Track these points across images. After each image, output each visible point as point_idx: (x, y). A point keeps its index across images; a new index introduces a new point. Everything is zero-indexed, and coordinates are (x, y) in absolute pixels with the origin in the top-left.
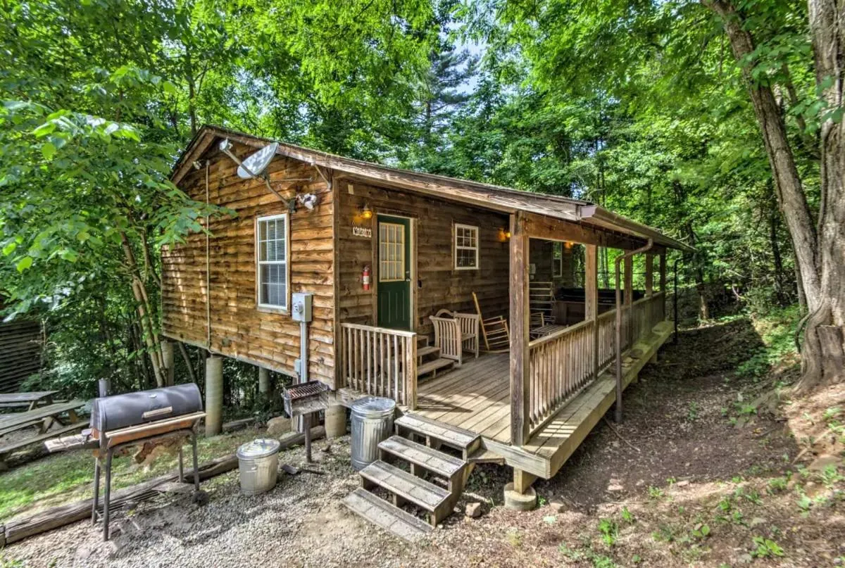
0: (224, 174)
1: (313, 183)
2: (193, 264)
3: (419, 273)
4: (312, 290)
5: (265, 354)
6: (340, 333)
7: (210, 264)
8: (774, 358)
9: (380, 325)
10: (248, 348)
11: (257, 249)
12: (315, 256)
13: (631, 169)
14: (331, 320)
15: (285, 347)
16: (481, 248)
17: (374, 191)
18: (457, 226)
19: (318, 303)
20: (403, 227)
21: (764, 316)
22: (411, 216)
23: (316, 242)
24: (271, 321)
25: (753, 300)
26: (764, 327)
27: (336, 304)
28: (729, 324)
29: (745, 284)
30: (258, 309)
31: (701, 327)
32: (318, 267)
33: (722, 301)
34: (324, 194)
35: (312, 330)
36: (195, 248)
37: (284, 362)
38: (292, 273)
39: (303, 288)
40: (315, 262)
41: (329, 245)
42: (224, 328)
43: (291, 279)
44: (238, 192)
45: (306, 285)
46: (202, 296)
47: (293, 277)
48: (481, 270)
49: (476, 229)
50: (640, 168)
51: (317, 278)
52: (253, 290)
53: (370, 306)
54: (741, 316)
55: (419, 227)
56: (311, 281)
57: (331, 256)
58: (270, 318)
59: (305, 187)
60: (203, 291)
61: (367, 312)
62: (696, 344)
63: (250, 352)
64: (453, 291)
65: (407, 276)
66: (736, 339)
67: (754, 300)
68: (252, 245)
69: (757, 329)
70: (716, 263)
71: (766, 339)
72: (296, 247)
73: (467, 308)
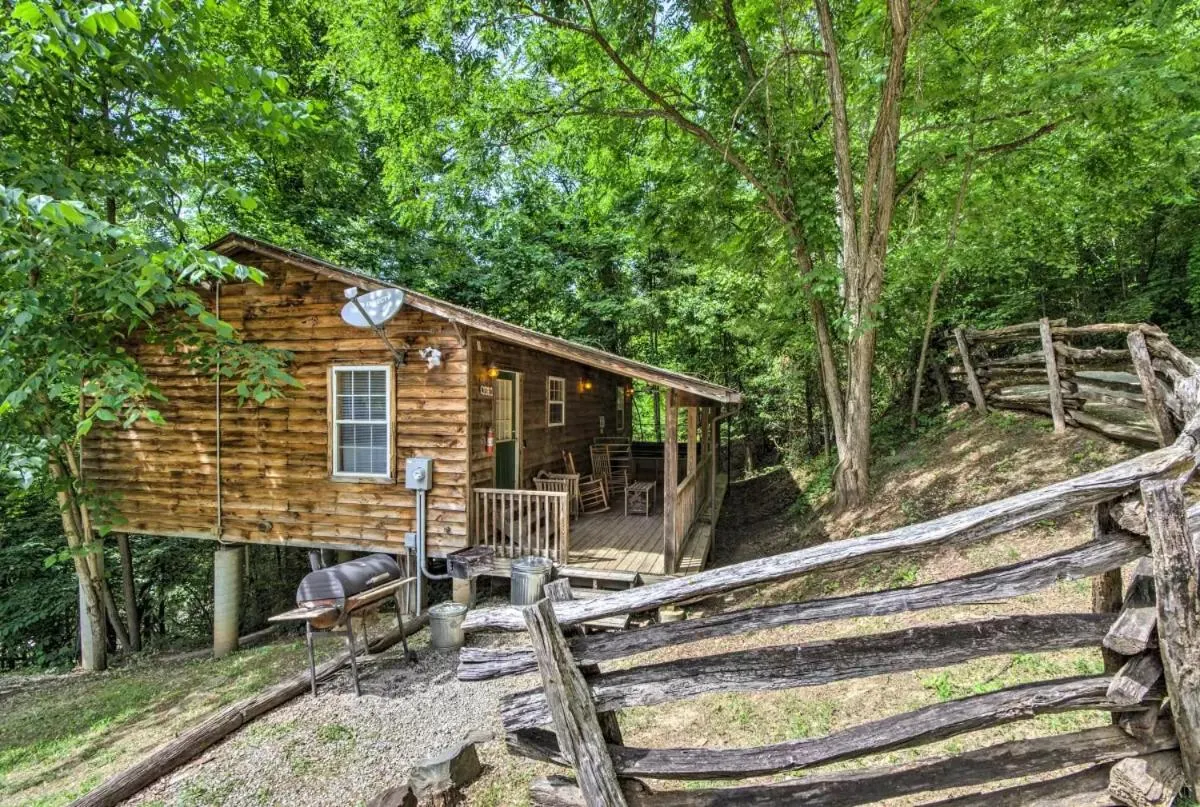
0: (258, 301)
1: (434, 335)
2: (178, 419)
3: (525, 432)
4: (433, 455)
5: (345, 533)
6: (474, 500)
7: (221, 421)
8: (812, 499)
9: (498, 487)
10: (311, 529)
11: (333, 405)
12: (437, 417)
13: (691, 314)
14: (463, 486)
15: (383, 522)
16: (567, 402)
17: (495, 346)
18: (551, 378)
19: (441, 469)
20: (510, 382)
21: (800, 465)
22: (518, 370)
23: (440, 401)
24: (360, 493)
25: (791, 452)
26: (800, 476)
27: (470, 468)
28: (771, 475)
29: (784, 437)
30: (333, 479)
31: (747, 478)
32: (441, 429)
33: (765, 452)
34: (453, 349)
35: (430, 499)
36: (183, 398)
37: (382, 538)
38: (397, 435)
39: (417, 452)
40: (438, 423)
41: (462, 406)
42: (255, 507)
43: (396, 442)
44: (290, 329)
45: (421, 448)
46: (199, 465)
47: (400, 440)
48: (567, 426)
49: (563, 380)
50: (699, 315)
51: (441, 442)
52: (324, 457)
53: (490, 469)
54: (779, 467)
55: (524, 382)
56: (432, 444)
57: (463, 418)
58: (356, 489)
59: (421, 339)
60: (204, 459)
61: (489, 476)
62: (745, 495)
63: (315, 534)
64: (547, 450)
65: (514, 435)
66: (779, 488)
67: (791, 450)
68: (324, 399)
69: (795, 477)
70: (762, 415)
71: (802, 485)
72: (403, 406)
73: (560, 468)
